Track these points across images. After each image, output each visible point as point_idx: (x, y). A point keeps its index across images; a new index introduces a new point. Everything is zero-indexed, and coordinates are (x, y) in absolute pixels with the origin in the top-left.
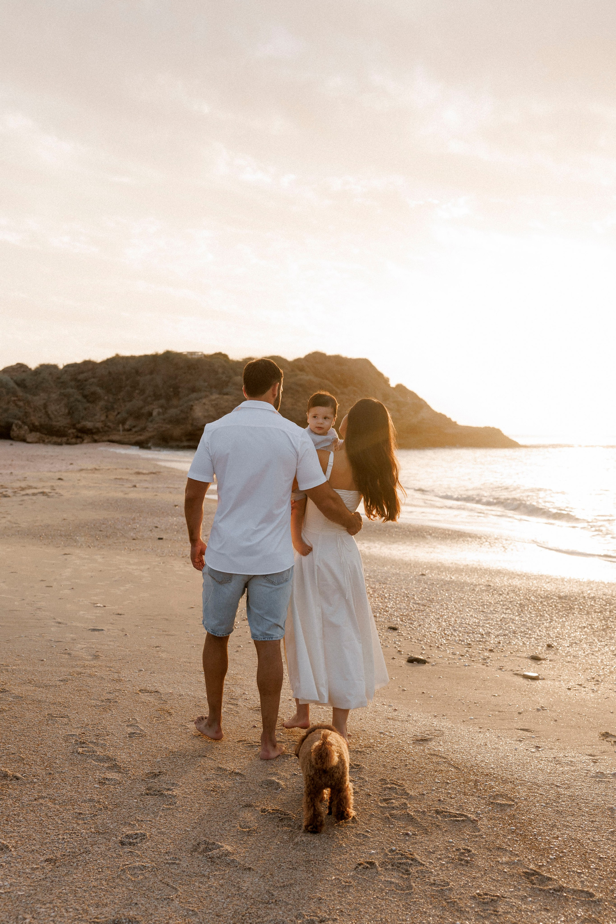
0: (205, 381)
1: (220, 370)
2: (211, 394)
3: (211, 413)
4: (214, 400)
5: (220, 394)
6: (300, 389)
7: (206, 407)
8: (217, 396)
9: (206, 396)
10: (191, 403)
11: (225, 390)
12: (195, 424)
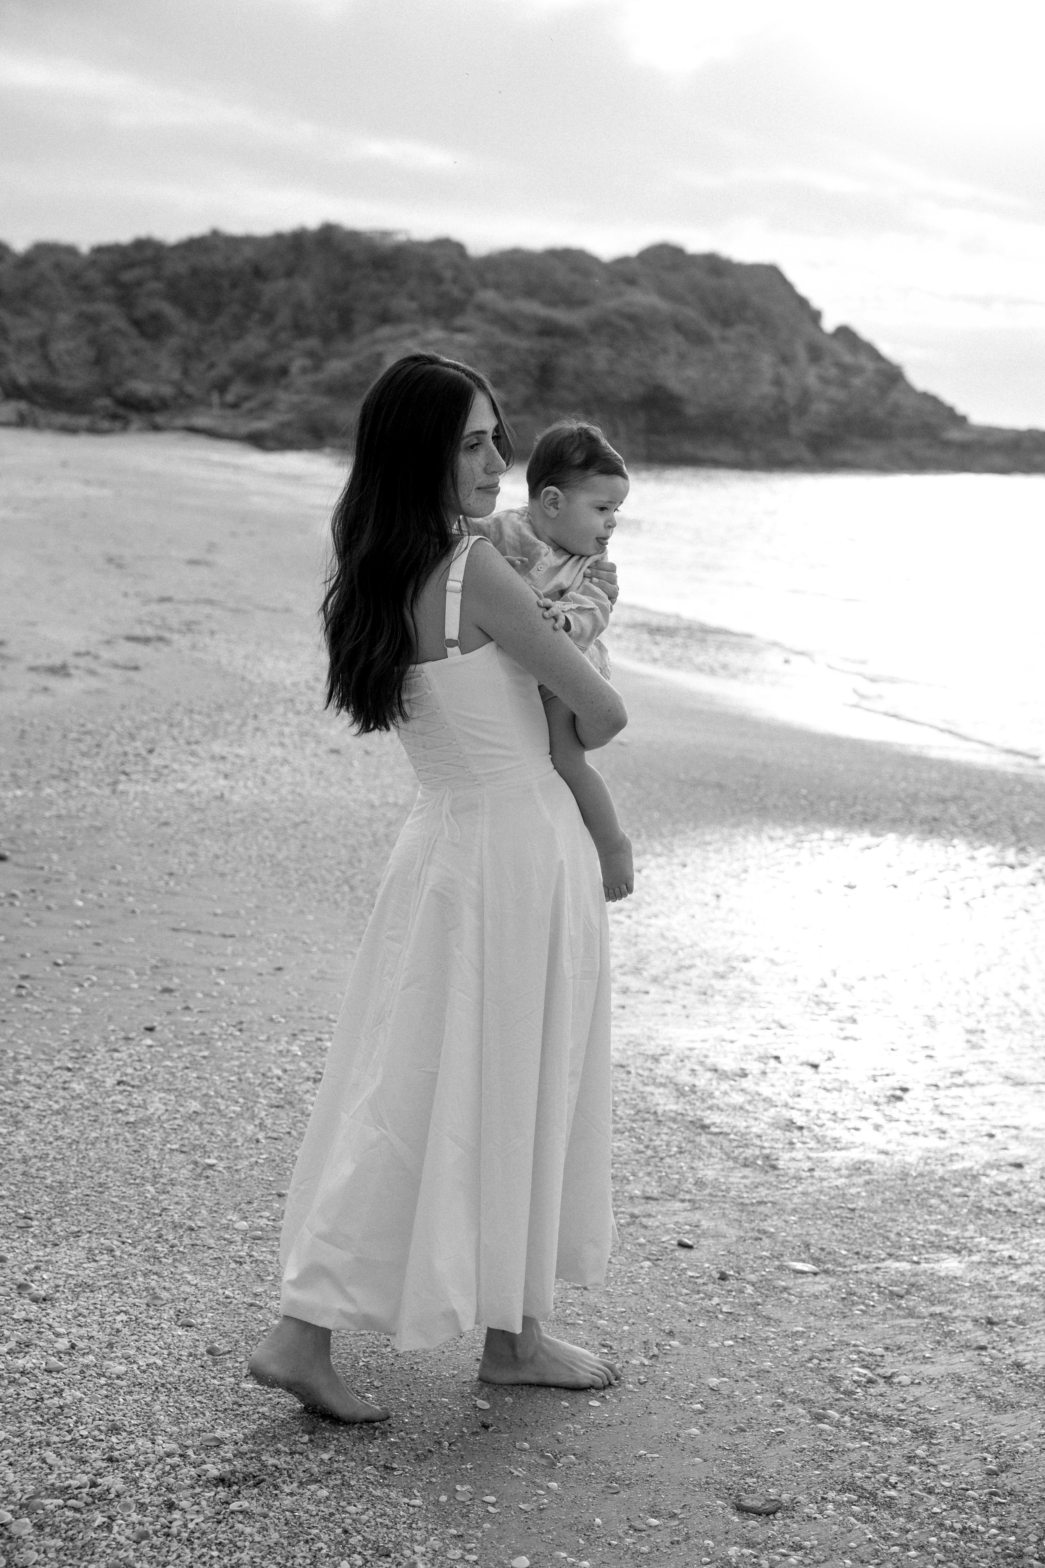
1: (448, 274)
6: (629, 326)
10: (379, 348)
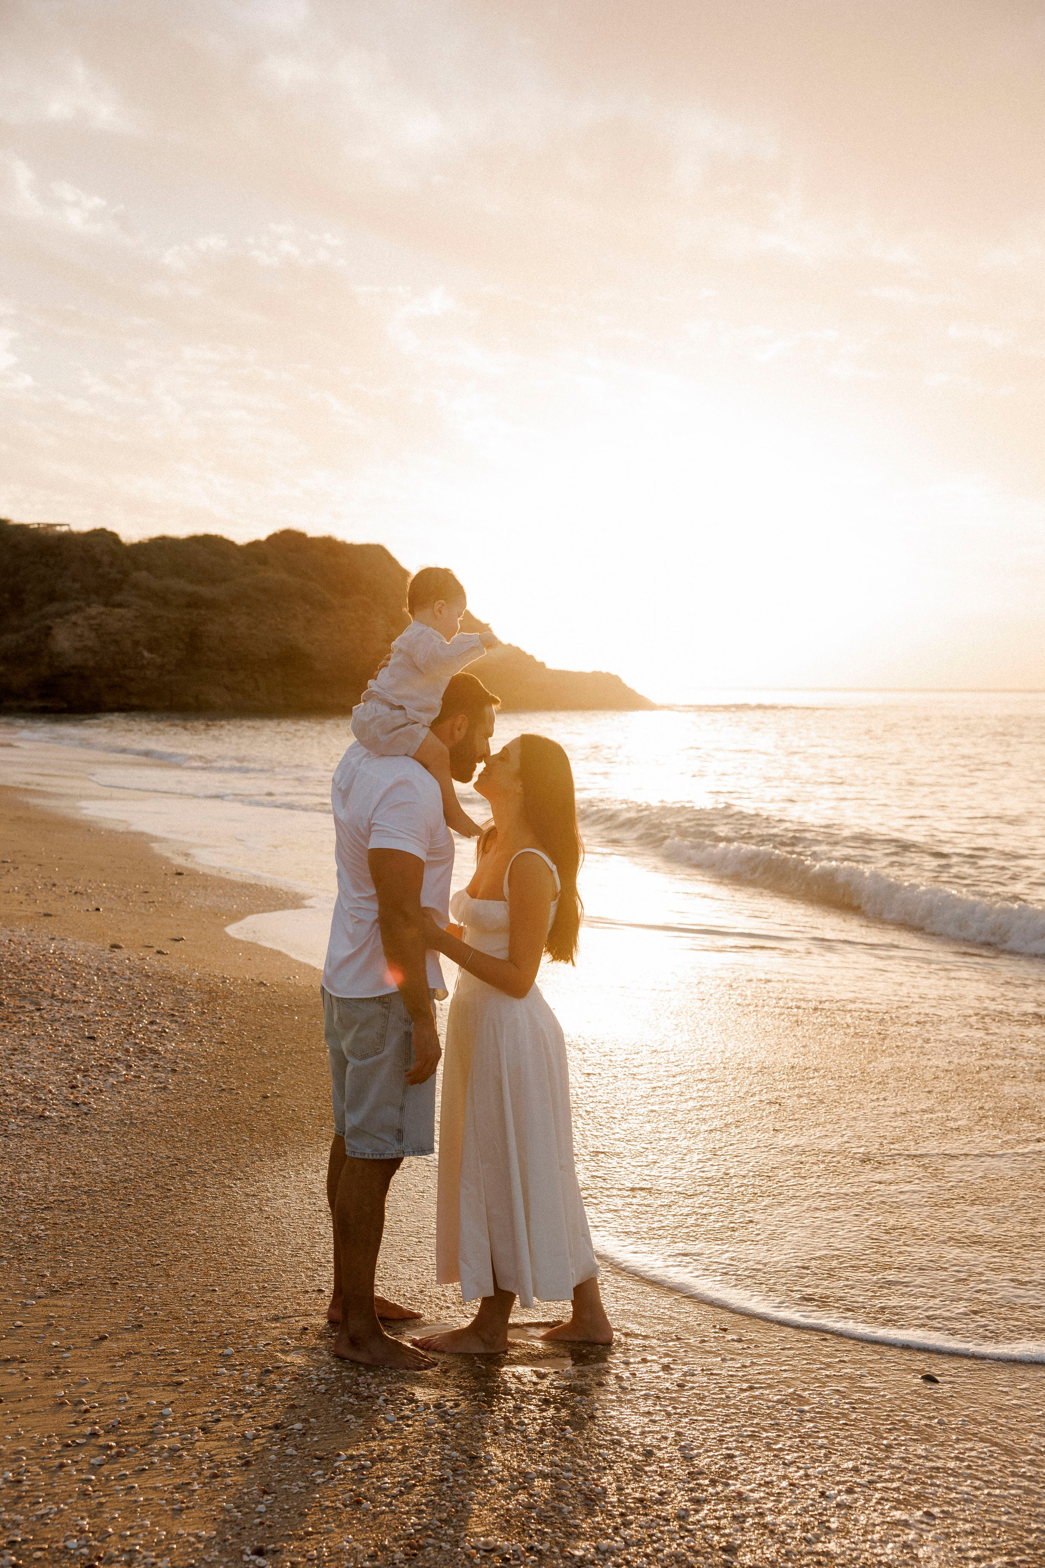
0: (74, 580)
1: (106, 559)
2: (89, 605)
3: (90, 643)
4: (93, 618)
5: (106, 605)
6: (262, 597)
7: (79, 631)
8: (102, 609)
9: (78, 609)
10: (48, 622)
11: (118, 598)
12: (57, 664)
